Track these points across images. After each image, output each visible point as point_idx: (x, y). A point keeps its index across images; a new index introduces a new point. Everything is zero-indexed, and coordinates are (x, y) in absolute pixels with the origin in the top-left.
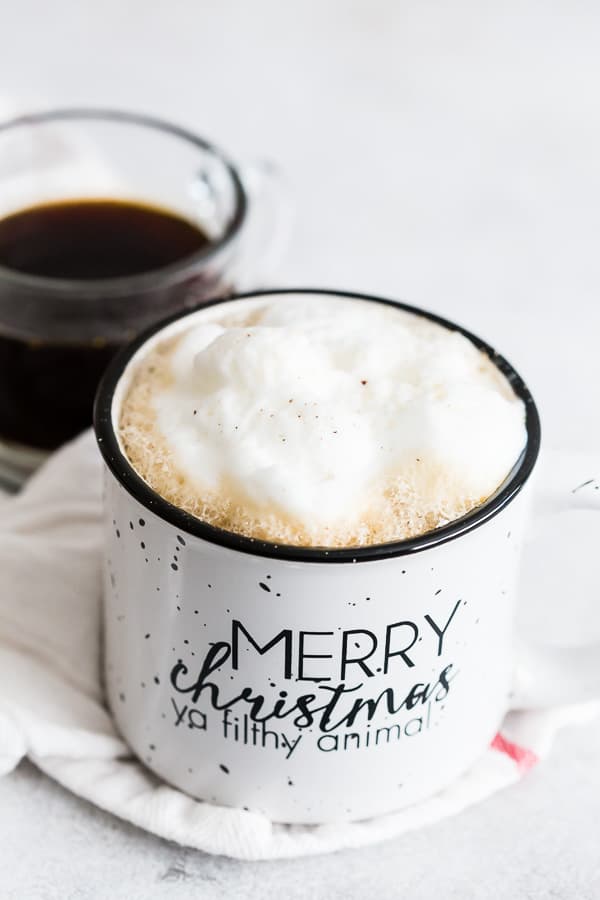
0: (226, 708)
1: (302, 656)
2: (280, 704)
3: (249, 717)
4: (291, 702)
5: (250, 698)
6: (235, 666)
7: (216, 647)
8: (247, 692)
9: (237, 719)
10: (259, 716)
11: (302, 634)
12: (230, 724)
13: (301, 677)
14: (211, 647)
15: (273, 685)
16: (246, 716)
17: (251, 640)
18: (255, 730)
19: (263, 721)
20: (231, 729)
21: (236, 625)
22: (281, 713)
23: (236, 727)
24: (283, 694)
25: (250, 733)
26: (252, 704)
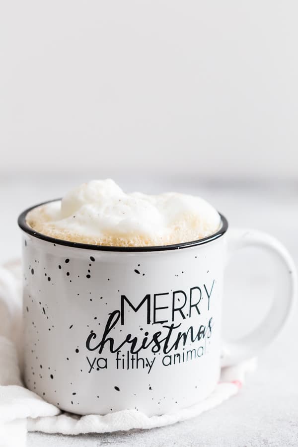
0: (118, 351)
1: (155, 309)
2: (145, 340)
3: (130, 352)
4: (150, 338)
5: (130, 340)
6: (123, 323)
7: (112, 315)
8: (129, 336)
9: (123, 356)
10: (135, 350)
11: (155, 295)
12: (120, 359)
13: (155, 322)
14: (110, 315)
15: (141, 329)
16: (128, 352)
17: (130, 305)
18: (133, 359)
19: (137, 353)
20: (120, 362)
21: (123, 297)
22: (145, 346)
23: (123, 360)
24: (147, 334)
25: (130, 361)
26: (132, 343)
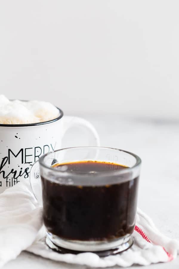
0: (7, 177)
1: (26, 156)
2: (21, 172)
3: (13, 178)
4: (23, 171)
5: (13, 172)
6: (9, 163)
7: (4, 159)
8: (13, 170)
9: (10, 180)
10: (15, 177)
11: (26, 149)
12: (8, 182)
13: (26, 163)
15: (19, 166)
17: (13, 154)
18: (15, 182)
19: (17, 178)
21: (9, 150)
22: (21, 175)
23: (10, 182)
24: (21, 169)
25: (13, 183)
26: (14, 174)
